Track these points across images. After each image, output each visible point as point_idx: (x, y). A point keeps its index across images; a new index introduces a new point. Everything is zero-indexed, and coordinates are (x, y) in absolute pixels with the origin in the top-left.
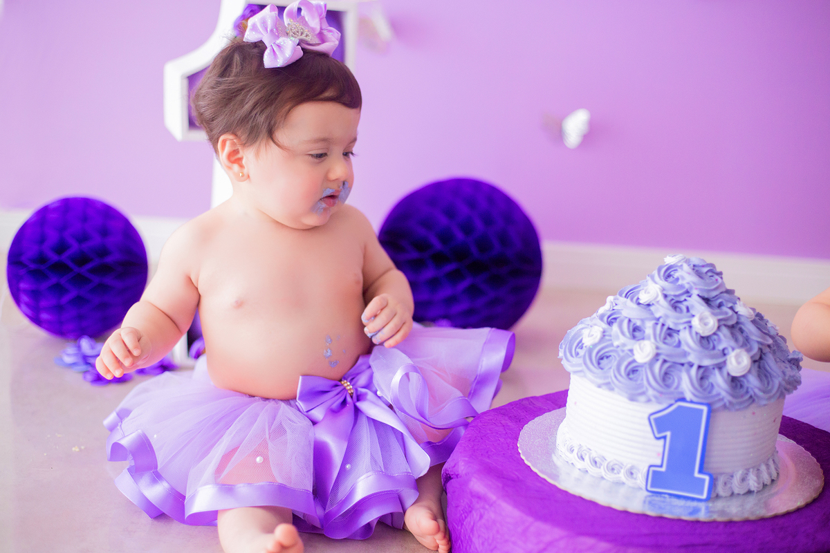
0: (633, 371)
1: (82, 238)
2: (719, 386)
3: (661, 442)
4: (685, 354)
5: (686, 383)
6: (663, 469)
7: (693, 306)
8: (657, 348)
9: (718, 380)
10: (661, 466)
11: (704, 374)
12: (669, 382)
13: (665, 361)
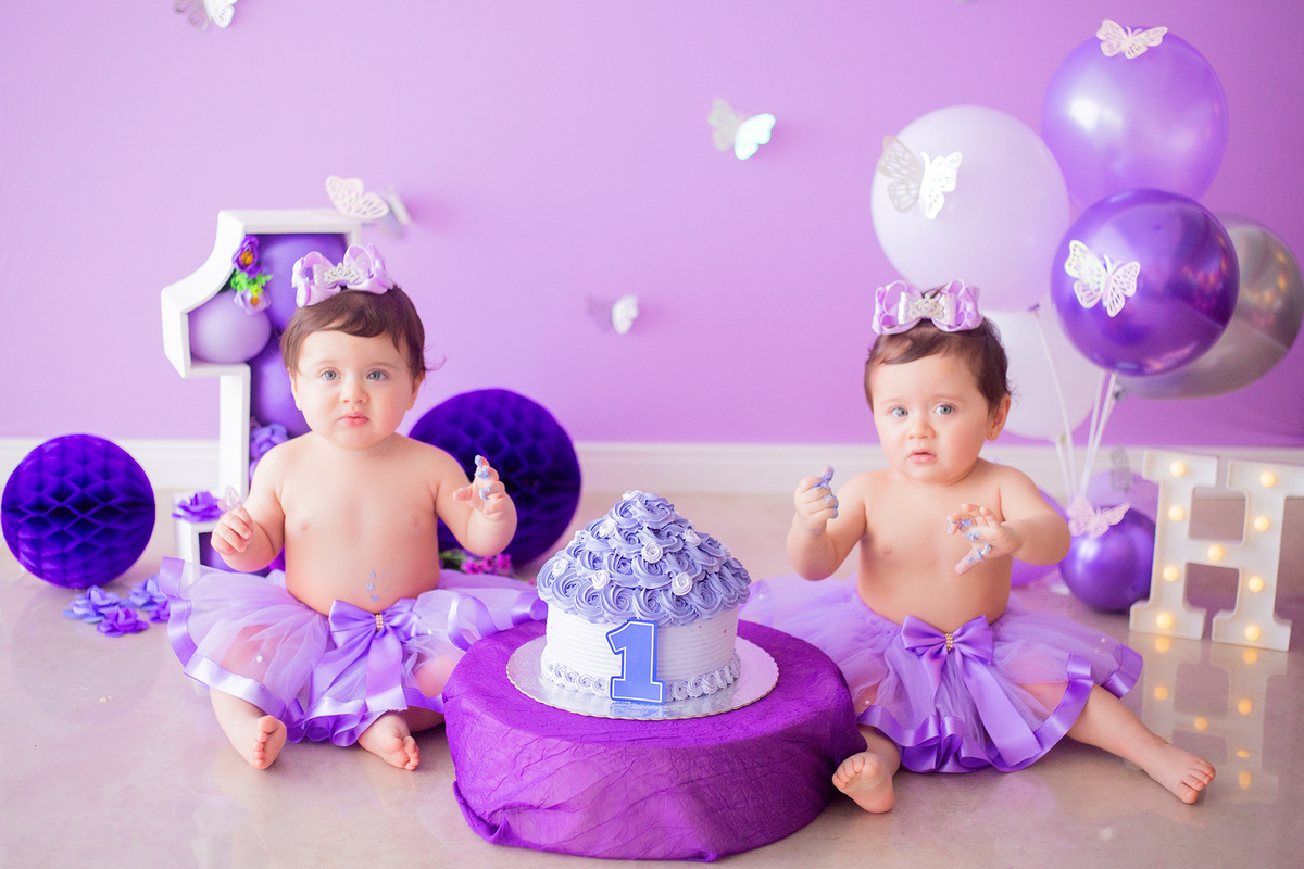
0: (592, 597)
1: (84, 482)
2: (664, 605)
3: (620, 656)
4: (636, 580)
5: (635, 605)
6: (624, 680)
7: (643, 538)
8: (611, 576)
9: (664, 601)
10: (622, 677)
11: (651, 596)
12: (622, 604)
13: (617, 587)
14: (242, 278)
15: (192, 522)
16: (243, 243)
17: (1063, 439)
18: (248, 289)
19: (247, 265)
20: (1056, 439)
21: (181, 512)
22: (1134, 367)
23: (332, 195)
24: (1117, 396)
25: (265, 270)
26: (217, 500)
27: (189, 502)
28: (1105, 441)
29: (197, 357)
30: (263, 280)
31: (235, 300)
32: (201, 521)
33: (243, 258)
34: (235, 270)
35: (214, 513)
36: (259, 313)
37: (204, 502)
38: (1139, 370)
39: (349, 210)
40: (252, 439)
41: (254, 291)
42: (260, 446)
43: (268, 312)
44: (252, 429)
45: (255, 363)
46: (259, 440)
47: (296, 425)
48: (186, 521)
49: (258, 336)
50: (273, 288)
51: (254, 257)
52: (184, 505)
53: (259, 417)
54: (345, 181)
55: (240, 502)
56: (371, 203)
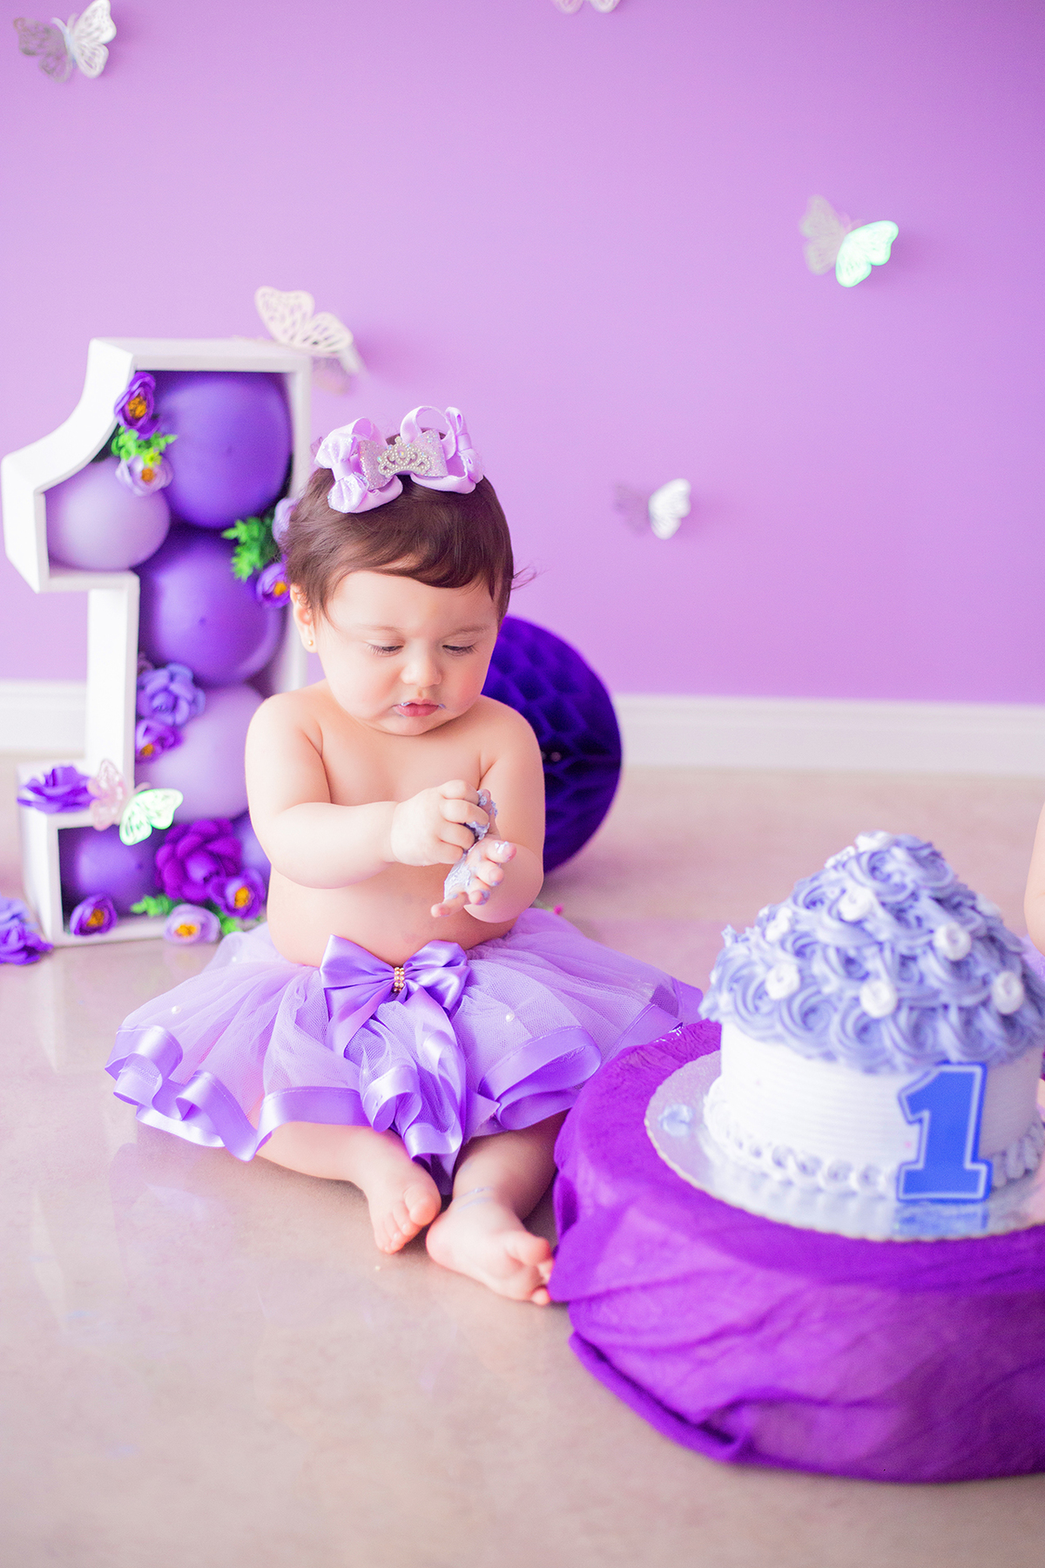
0: (866, 1029)
2: (989, 1033)
3: (916, 1128)
4: (936, 994)
5: (947, 1035)
6: (921, 1166)
7: (927, 915)
8: (898, 990)
9: (988, 1024)
10: (917, 1162)
11: (968, 1018)
12: (922, 1038)
13: (911, 1009)
14: (129, 438)
15: (48, 811)
16: (132, 384)
18: (140, 457)
19: (138, 419)
21: (30, 796)
23: (265, 315)
25: (163, 429)
26: (85, 778)
27: (42, 780)
29: (58, 560)
30: (161, 443)
31: (118, 472)
32: (61, 810)
33: (131, 407)
34: (118, 426)
35: (81, 799)
36: (154, 493)
37: (66, 783)
39: (292, 338)
40: (140, 687)
41: (147, 460)
42: (153, 697)
43: (167, 493)
44: (141, 671)
45: (146, 570)
46: (150, 688)
47: (207, 669)
48: (39, 809)
49: (151, 529)
50: (176, 456)
51: (148, 406)
52: (35, 784)
53: (150, 654)
54: (285, 295)
55: (121, 784)
56: (325, 329)
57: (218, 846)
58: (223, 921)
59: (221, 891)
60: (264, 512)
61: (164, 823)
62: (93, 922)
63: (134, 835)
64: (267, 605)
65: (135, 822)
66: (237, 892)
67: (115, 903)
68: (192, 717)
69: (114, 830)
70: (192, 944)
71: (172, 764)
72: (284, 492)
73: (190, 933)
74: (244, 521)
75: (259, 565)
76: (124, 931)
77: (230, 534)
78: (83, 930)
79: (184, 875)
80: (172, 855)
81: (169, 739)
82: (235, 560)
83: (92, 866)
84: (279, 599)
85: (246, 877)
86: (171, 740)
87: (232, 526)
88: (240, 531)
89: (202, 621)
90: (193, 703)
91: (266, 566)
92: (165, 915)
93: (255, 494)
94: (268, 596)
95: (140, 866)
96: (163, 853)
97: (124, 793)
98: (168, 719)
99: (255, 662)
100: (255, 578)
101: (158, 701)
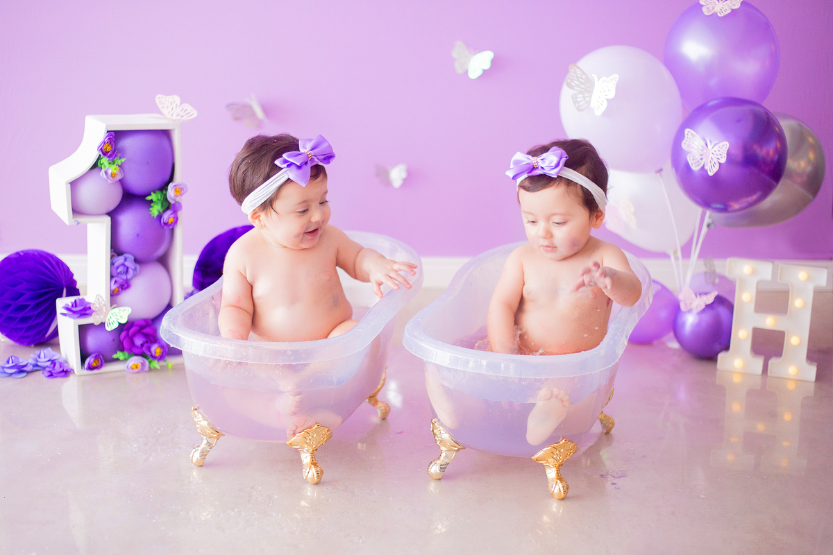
14: (105, 160)
15: (74, 318)
16: (106, 137)
17: (675, 252)
18: (109, 167)
19: (108, 152)
20: (671, 253)
21: (65, 312)
22: (721, 206)
23: (160, 106)
24: (708, 226)
25: (119, 155)
27: (70, 305)
28: (701, 256)
29: (76, 211)
30: (119, 162)
31: (101, 174)
32: (79, 317)
33: (104, 147)
34: (100, 156)
35: (87, 312)
36: (116, 182)
37: (81, 306)
38: (725, 209)
39: (172, 115)
40: (112, 264)
41: (113, 169)
42: (117, 268)
43: (121, 181)
44: (112, 257)
45: (113, 214)
46: (116, 265)
47: (140, 255)
48: (70, 317)
49: (115, 197)
50: (125, 166)
51: (112, 147)
52: (67, 306)
53: (116, 250)
54: (168, 97)
55: (105, 305)
56: (186, 110)
57: (147, 330)
58: (150, 362)
59: (149, 349)
60: (163, 188)
61: (124, 321)
62: (94, 364)
63: (111, 326)
64: (166, 228)
65: (111, 321)
66: (156, 349)
67: (103, 356)
68: (134, 276)
69: (103, 324)
70: (137, 372)
71: (126, 296)
72: (171, 179)
73: (137, 367)
74: (154, 192)
75: (161, 211)
76: (108, 368)
77: (149, 198)
78: (90, 368)
79: (132, 343)
80: (128, 334)
81: (125, 286)
82: (151, 209)
83: (92, 341)
84: (170, 225)
85: (159, 343)
86: (126, 286)
87: (150, 195)
88: (153, 197)
89: (138, 235)
90: (135, 270)
91: (164, 211)
92: (125, 360)
93: (159, 181)
94: (166, 224)
95: (114, 340)
96: (123, 334)
97: (106, 309)
98: (124, 277)
99: (160, 252)
100: (160, 217)
101: (119, 270)
